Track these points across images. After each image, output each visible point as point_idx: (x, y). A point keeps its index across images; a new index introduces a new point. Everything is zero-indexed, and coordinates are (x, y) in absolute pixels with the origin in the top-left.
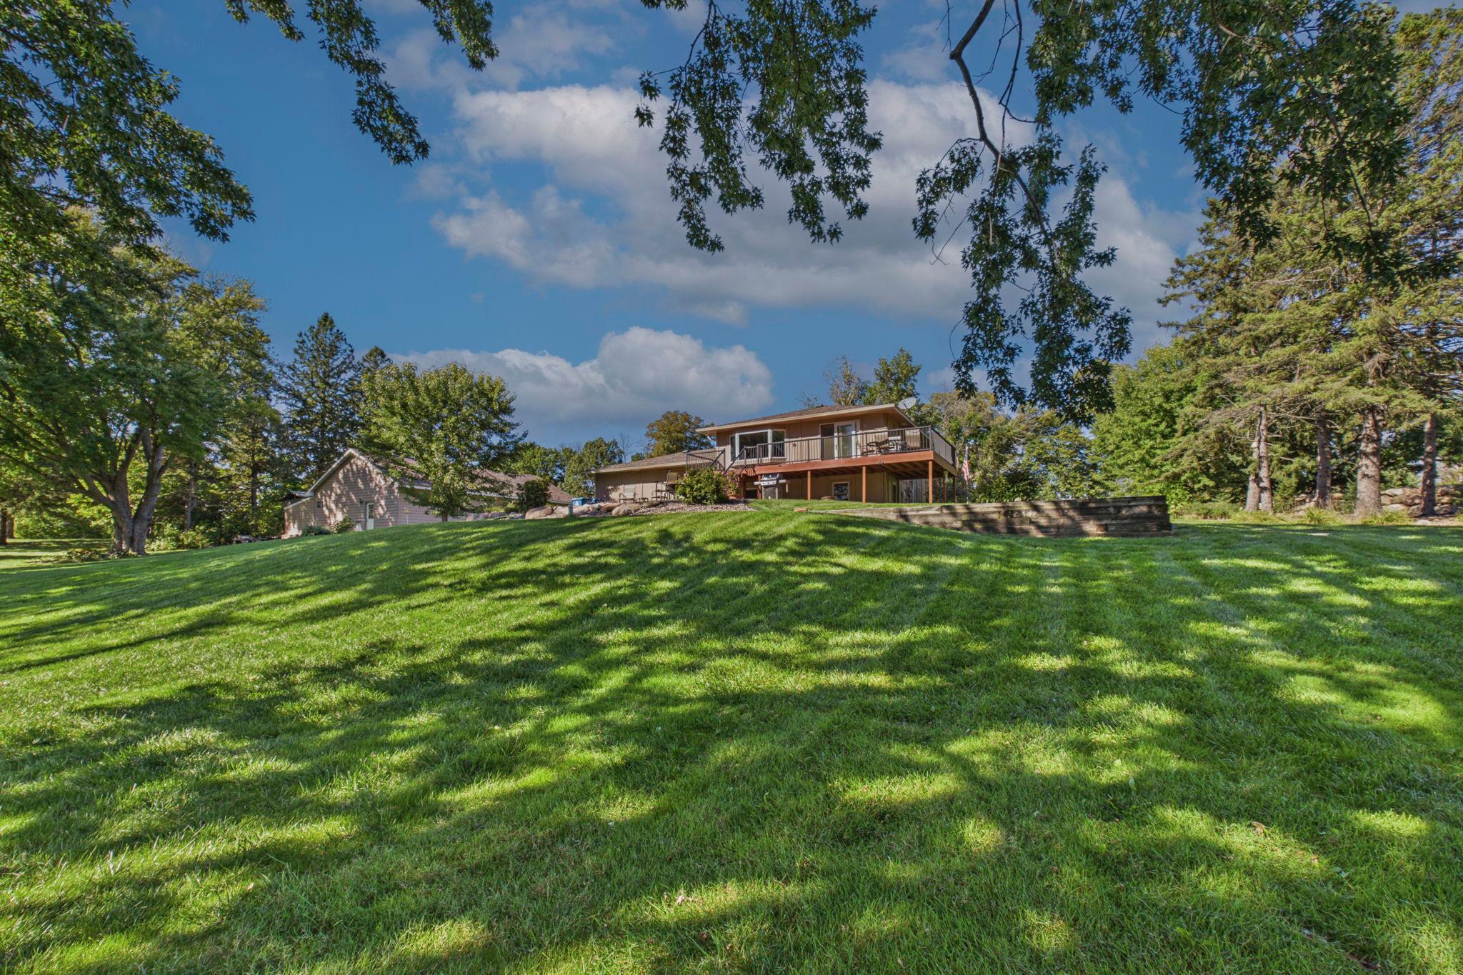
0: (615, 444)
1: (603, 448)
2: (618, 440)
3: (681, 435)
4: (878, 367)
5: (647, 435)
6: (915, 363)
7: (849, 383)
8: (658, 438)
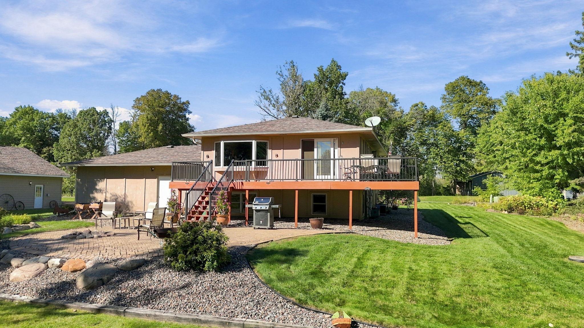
0: (106, 113)
1: (96, 117)
2: (109, 110)
3: (161, 109)
4: (317, 73)
5: (133, 107)
6: (343, 71)
7: (295, 81)
8: (143, 111)
